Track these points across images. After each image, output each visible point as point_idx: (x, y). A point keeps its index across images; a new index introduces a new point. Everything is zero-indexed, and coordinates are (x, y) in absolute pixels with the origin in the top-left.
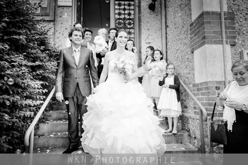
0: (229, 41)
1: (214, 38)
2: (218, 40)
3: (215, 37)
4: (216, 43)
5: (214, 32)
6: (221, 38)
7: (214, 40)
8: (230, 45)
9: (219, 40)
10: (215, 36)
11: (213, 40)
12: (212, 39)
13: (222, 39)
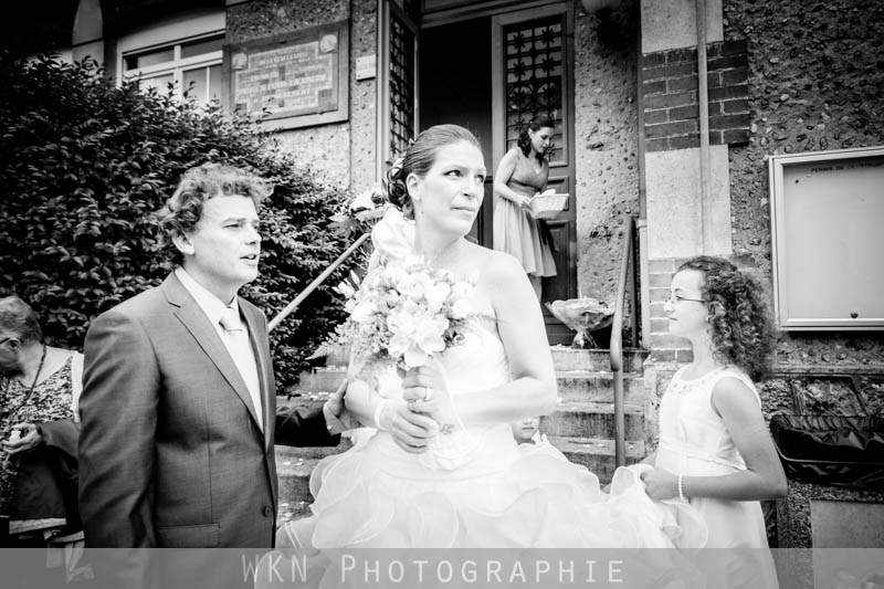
0: (722, 135)
1: (674, 132)
2: (686, 134)
3: (679, 128)
4: (679, 144)
5: (674, 114)
6: (696, 128)
7: (675, 135)
8: (727, 146)
9: (691, 136)
10: (677, 125)
11: (669, 137)
12: (667, 133)
13: (699, 129)
